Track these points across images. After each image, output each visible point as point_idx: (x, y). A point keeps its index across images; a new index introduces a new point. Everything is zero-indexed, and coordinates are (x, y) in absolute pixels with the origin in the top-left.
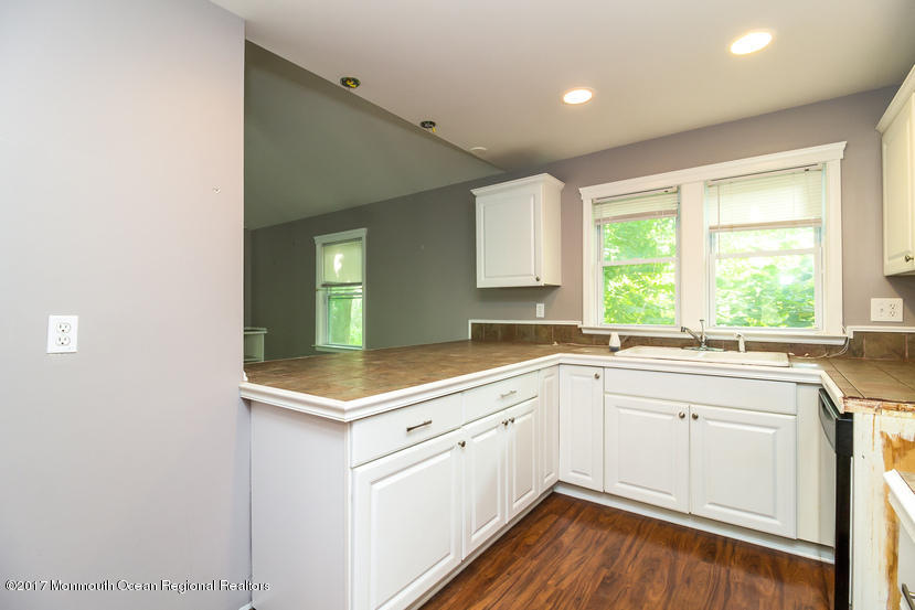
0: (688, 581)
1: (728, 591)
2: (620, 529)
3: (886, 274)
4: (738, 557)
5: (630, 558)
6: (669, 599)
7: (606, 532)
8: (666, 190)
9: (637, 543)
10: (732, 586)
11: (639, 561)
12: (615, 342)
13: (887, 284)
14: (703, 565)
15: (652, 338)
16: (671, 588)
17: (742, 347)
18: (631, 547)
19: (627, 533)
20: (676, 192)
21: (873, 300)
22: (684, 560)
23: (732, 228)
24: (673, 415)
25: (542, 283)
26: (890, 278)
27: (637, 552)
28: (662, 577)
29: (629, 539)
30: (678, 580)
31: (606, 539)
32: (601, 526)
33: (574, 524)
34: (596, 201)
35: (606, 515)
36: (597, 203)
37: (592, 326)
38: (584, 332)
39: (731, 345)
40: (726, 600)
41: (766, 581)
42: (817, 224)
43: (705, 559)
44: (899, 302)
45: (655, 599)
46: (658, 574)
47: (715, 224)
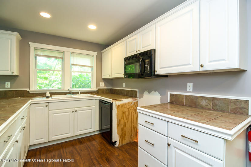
0: (81, 150)
1: (89, 148)
2: (57, 149)
3: (102, 78)
4: (86, 140)
5: (65, 154)
6: (80, 156)
7: (54, 152)
8: (60, 51)
9: (64, 150)
10: (89, 146)
11: (68, 153)
12: (48, 94)
13: (102, 80)
14: (82, 145)
15: (60, 93)
16: (79, 154)
17: (80, 93)
18: (63, 151)
19: (60, 149)
20: (63, 53)
21: (100, 83)
22: (78, 147)
23: (76, 65)
24: (70, 112)
25: (15, 74)
26: (103, 79)
27: (66, 152)
28: (76, 153)
29: (61, 150)
30: (79, 152)
31: (55, 154)
32: (50, 152)
33: (42, 155)
34: (35, 48)
35: (50, 148)
36: (36, 49)
37: (33, 90)
38: (30, 92)
39: (77, 93)
40: (90, 149)
41: (93, 142)
42: (92, 67)
43: (81, 144)
44: (103, 83)
45: (78, 158)
46: (74, 153)
47: (73, 63)
